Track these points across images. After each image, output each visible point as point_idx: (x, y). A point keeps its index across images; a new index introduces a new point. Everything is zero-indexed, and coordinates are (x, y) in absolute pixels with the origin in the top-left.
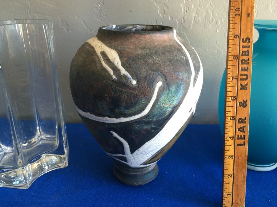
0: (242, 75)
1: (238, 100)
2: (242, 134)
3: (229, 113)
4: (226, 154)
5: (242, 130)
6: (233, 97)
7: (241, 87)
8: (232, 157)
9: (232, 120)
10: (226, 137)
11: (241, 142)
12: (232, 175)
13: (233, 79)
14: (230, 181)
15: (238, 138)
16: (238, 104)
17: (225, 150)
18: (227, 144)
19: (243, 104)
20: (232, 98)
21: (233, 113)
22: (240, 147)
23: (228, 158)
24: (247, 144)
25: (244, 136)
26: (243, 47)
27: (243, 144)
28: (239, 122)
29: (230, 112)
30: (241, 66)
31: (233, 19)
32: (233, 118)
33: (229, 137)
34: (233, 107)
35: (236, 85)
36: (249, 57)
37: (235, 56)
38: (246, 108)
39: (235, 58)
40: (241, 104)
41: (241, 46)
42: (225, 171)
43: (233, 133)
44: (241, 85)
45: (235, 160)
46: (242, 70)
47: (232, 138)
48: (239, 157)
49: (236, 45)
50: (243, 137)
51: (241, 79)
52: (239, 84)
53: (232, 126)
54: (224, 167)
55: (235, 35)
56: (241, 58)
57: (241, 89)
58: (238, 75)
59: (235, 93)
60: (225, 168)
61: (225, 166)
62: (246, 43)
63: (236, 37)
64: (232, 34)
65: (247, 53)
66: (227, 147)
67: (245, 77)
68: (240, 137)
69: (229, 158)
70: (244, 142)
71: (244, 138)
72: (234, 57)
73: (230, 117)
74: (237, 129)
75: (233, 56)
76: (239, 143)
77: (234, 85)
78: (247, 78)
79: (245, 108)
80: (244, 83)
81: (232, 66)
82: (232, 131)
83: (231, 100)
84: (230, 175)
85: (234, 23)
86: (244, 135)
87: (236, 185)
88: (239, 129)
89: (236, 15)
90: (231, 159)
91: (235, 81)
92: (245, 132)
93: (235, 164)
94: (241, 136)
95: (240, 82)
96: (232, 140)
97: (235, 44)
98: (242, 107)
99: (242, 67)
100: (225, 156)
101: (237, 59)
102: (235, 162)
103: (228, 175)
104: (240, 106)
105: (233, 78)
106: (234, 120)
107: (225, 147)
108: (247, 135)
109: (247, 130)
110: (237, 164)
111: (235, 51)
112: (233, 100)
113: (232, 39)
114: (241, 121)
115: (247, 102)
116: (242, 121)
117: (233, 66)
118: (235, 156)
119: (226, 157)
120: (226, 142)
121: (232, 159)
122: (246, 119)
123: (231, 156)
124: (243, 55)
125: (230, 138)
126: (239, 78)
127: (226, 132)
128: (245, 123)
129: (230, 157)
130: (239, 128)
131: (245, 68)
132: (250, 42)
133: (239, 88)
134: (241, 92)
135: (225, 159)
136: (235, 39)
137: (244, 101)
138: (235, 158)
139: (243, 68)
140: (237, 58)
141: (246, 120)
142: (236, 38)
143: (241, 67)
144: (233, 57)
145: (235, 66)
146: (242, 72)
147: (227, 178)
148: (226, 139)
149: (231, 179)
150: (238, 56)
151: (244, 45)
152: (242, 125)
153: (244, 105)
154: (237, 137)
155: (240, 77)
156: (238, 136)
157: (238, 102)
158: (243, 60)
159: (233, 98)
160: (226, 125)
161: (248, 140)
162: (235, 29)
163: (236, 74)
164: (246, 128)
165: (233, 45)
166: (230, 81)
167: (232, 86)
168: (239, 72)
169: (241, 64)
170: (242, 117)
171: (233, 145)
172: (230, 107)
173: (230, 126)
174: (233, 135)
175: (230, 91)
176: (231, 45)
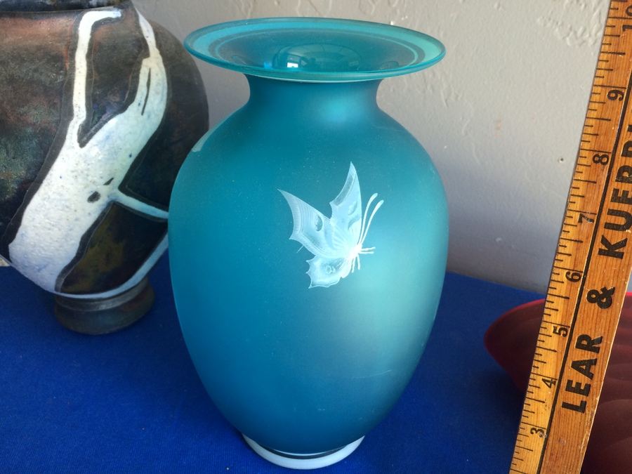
0: (611, 212)
1: (587, 282)
2: (583, 380)
3: (553, 312)
4: (523, 419)
5: (584, 367)
6: (572, 272)
7: (603, 247)
8: (543, 432)
9: (559, 334)
10: (532, 376)
11: (576, 399)
13: (580, 221)
15: (569, 388)
16: (585, 295)
17: (524, 408)
18: (533, 396)
19: (603, 298)
20: (568, 273)
21: (565, 316)
22: (569, 411)
23: (529, 431)
24: (592, 410)
25: (588, 387)
27: (582, 408)
28: (579, 346)
29: (557, 310)
30: (614, 185)
31: (613, 38)
32: (563, 330)
33: (542, 377)
34: (568, 298)
35: (587, 238)
37: (601, 154)
38: (610, 310)
39: (600, 161)
40: (594, 296)
41: (626, 127)
42: (514, 461)
43: (556, 372)
44: (604, 241)
45: (550, 442)
46: (615, 198)
47: (549, 384)
48: (562, 439)
49: (610, 120)
50: (582, 388)
51: (609, 226)
52: (599, 239)
53: (555, 351)
54: (512, 451)
55: (613, 89)
56: (620, 161)
57: (601, 252)
58: (600, 210)
59: (581, 262)
60: (515, 455)
61: (516, 449)
63: (613, 95)
64: (602, 86)
66: (530, 402)
67: (620, 221)
68: (574, 385)
69: (532, 433)
70: (584, 404)
71: (587, 391)
72: (597, 155)
73: (553, 325)
74: (569, 363)
75: (595, 153)
76: (570, 402)
77: (582, 238)
78: (628, 225)
79: (605, 311)
80: (615, 237)
81: (586, 181)
82: (553, 364)
83: (565, 279)
85: (614, 53)
86: (587, 385)
88: (576, 365)
89: (625, 27)
90: (537, 435)
91: (587, 227)
92: (591, 376)
94: (579, 384)
95: (601, 231)
96: (550, 387)
97: (606, 118)
98: (596, 304)
99: (616, 191)
100: (522, 425)
101: (604, 164)
102: (549, 448)
104: (590, 300)
105: (581, 216)
106: (565, 335)
107: (527, 401)
108: (598, 385)
109: (601, 371)
110: (552, 454)
111: (602, 138)
112: (572, 280)
113: (599, 103)
114: (585, 342)
115: (616, 294)
116: (589, 343)
117: (589, 181)
118: (552, 432)
119: (525, 429)
120: (530, 388)
121: (541, 436)
122: (604, 340)
123: (539, 430)
124: (626, 154)
125: (544, 380)
126: (603, 221)
127: (535, 363)
128: (598, 352)
129: (534, 431)
130: (576, 360)
131: (626, 193)
133: (596, 251)
134: (600, 262)
135: (521, 431)
136: (609, 102)
137: (604, 290)
138: (551, 439)
139: (620, 194)
140: (605, 160)
141: (601, 345)
142: (614, 99)
143: (614, 189)
144: (592, 155)
145: (595, 183)
146: (616, 204)
148: (531, 382)
150: (610, 156)
152: (587, 355)
153: (604, 300)
154: (564, 383)
155: (605, 218)
156: (570, 382)
157: (587, 289)
158: (624, 169)
159: (573, 275)
160: (539, 343)
161: (598, 399)
162: (614, 73)
163: (592, 208)
164: (597, 366)
165: (598, 121)
166: (573, 224)
167: (576, 241)
168: (606, 203)
169: (617, 181)
170: (592, 334)
171: (550, 402)
172: (559, 296)
173: (550, 350)
174: (553, 376)
175: (567, 253)
176: (592, 118)
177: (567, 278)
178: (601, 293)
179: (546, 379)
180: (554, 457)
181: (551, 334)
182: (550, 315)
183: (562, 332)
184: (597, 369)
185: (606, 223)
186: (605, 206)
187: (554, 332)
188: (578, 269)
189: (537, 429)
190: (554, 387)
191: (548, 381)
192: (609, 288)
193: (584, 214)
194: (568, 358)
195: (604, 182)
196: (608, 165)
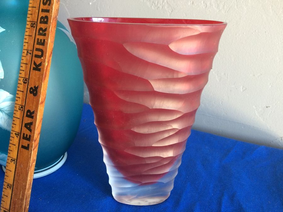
0: (37, 50)
1: (29, 84)
2: (28, 133)
4: (9, 155)
5: (28, 126)
6: (24, 79)
7: (34, 66)
8: (15, 161)
9: (20, 110)
12: (11, 186)
13: (27, 54)
14: (8, 194)
15: (24, 138)
16: (29, 89)
17: (9, 149)
18: (12, 142)
19: (35, 91)
20: (23, 80)
21: (22, 101)
22: (24, 150)
24: (31, 149)
26: (43, 11)
27: (28, 147)
28: (27, 116)
29: (20, 98)
30: (37, 37)
33: (15, 132)
34: (23, 92)
36: (47, 25)
37: (33, 23)
38: (37, 97)
40: (32, 90)
41: (40, 10)
42: (5, 177)
43: (19, 129)
44: (35, 63)
45: (17, 166)
46: (38, 43)
47: (17, 135)
48: (21, 165)
52: (33, 62)
56: (39, 26)
57: (34, 69)
58: (33, 49)
59: (27, 74)
60: (6, 174)
61: (6, 171)
62: (46, 6)
65: (46, 20)
66: (11, 145)
67: (40, 53)
68: (25, 136)
71: (29, 138)
72: (32, 24)
73: (18, 105)
74: (24, 125)
75: (31, 22)
76: (24, 145)
77: (28, 63)
78: (42, 56)
79: (35, 97)
80: (38, 61)
82: (18, 125)
83: (22, 83)
84: (10, 185)
86: (29, 135)
87: (14, 202)
88: (26, 125)
90: (13, 163)
91: (29, 57)
92: (30, 130)
93: (17, 172)
95: (34, 59)
96: (17, 137)
97: (34, 6)
98: (32, 94)
99: (38, 39)
101: (34, 27)
102: (17, 169)
103: (7, 184)
104: (30, 92)
105: (27, 52)
106: (22, 110)
108: (33, 135)
110: (18, 173)
111: (33, 15)
112: (25, 83)
114: (29, 114)
115: (39, 88)
117: (29, 36)
118: (18, 161)
119: (9, 160)
120: (11, 138)
122: (35, 112)
124: (41, 23)
125: (15, 134)
126: (34, 54)
127: (13, 125)
128: (33, 118)
129: (12, 161)
130: (26, 123)
131: (41, 40)
132: (51, 4)
133: (32, 68)
134: (33, 73)
137: (35, 87)
138: (17, 164)
139: (39, 41)
140: (34, 25)
141: (34, 114)
145: (31, 36)
146: (38, 46)
147: (6, 188)
148: (11, 135)
149: (10, 191)
150: (36, 23)
151: (44, 9)
152: (29, 120)
154: (22, 135)
155: (36, 53)
156: (24, 134)
157: (29, 87)
158: (40, 29)
160: (14, 115)
163: (30, 48)
164: (33, 125)
165: (32, 8)
166: (25, 56)
167: (25, 64)
168: (35, 45)
169: (38, 35)
170: (31, 109)
171: (17, 145)
172: (20, 91)
173: (17, 118)
174: (18, 132)
175: (23, 70)
176: (30, 7)
177: (23, 81)
178: (34, 89)
179: (16, 133)
180: (18, 174)
181: (18, 110)
182: (17, 100)
183: (22, 109)
184: (33, 127)
185: (35, 55)
186: (35, 47)
187: (19, 109)
188: (26, 77)
189: (13, 159)
190: (19, 137)
191: (17, 134)
192: (36, 86)
193: (28, 51)
194: (23, 122)
195: (34, 36)
196: (35, 28)
